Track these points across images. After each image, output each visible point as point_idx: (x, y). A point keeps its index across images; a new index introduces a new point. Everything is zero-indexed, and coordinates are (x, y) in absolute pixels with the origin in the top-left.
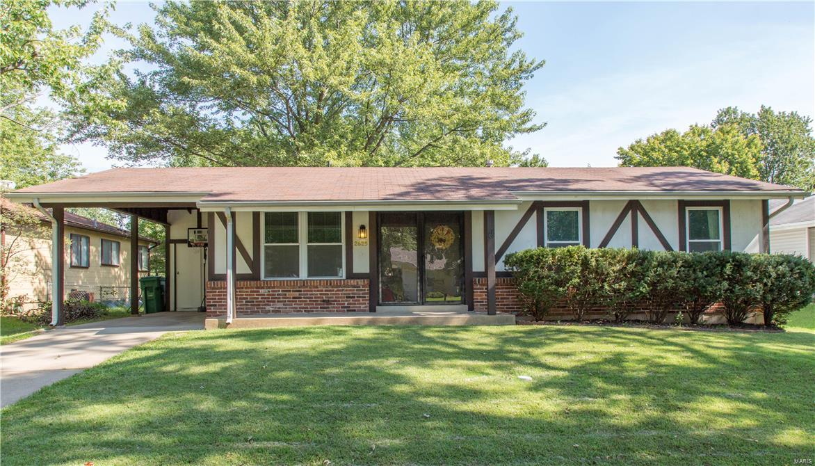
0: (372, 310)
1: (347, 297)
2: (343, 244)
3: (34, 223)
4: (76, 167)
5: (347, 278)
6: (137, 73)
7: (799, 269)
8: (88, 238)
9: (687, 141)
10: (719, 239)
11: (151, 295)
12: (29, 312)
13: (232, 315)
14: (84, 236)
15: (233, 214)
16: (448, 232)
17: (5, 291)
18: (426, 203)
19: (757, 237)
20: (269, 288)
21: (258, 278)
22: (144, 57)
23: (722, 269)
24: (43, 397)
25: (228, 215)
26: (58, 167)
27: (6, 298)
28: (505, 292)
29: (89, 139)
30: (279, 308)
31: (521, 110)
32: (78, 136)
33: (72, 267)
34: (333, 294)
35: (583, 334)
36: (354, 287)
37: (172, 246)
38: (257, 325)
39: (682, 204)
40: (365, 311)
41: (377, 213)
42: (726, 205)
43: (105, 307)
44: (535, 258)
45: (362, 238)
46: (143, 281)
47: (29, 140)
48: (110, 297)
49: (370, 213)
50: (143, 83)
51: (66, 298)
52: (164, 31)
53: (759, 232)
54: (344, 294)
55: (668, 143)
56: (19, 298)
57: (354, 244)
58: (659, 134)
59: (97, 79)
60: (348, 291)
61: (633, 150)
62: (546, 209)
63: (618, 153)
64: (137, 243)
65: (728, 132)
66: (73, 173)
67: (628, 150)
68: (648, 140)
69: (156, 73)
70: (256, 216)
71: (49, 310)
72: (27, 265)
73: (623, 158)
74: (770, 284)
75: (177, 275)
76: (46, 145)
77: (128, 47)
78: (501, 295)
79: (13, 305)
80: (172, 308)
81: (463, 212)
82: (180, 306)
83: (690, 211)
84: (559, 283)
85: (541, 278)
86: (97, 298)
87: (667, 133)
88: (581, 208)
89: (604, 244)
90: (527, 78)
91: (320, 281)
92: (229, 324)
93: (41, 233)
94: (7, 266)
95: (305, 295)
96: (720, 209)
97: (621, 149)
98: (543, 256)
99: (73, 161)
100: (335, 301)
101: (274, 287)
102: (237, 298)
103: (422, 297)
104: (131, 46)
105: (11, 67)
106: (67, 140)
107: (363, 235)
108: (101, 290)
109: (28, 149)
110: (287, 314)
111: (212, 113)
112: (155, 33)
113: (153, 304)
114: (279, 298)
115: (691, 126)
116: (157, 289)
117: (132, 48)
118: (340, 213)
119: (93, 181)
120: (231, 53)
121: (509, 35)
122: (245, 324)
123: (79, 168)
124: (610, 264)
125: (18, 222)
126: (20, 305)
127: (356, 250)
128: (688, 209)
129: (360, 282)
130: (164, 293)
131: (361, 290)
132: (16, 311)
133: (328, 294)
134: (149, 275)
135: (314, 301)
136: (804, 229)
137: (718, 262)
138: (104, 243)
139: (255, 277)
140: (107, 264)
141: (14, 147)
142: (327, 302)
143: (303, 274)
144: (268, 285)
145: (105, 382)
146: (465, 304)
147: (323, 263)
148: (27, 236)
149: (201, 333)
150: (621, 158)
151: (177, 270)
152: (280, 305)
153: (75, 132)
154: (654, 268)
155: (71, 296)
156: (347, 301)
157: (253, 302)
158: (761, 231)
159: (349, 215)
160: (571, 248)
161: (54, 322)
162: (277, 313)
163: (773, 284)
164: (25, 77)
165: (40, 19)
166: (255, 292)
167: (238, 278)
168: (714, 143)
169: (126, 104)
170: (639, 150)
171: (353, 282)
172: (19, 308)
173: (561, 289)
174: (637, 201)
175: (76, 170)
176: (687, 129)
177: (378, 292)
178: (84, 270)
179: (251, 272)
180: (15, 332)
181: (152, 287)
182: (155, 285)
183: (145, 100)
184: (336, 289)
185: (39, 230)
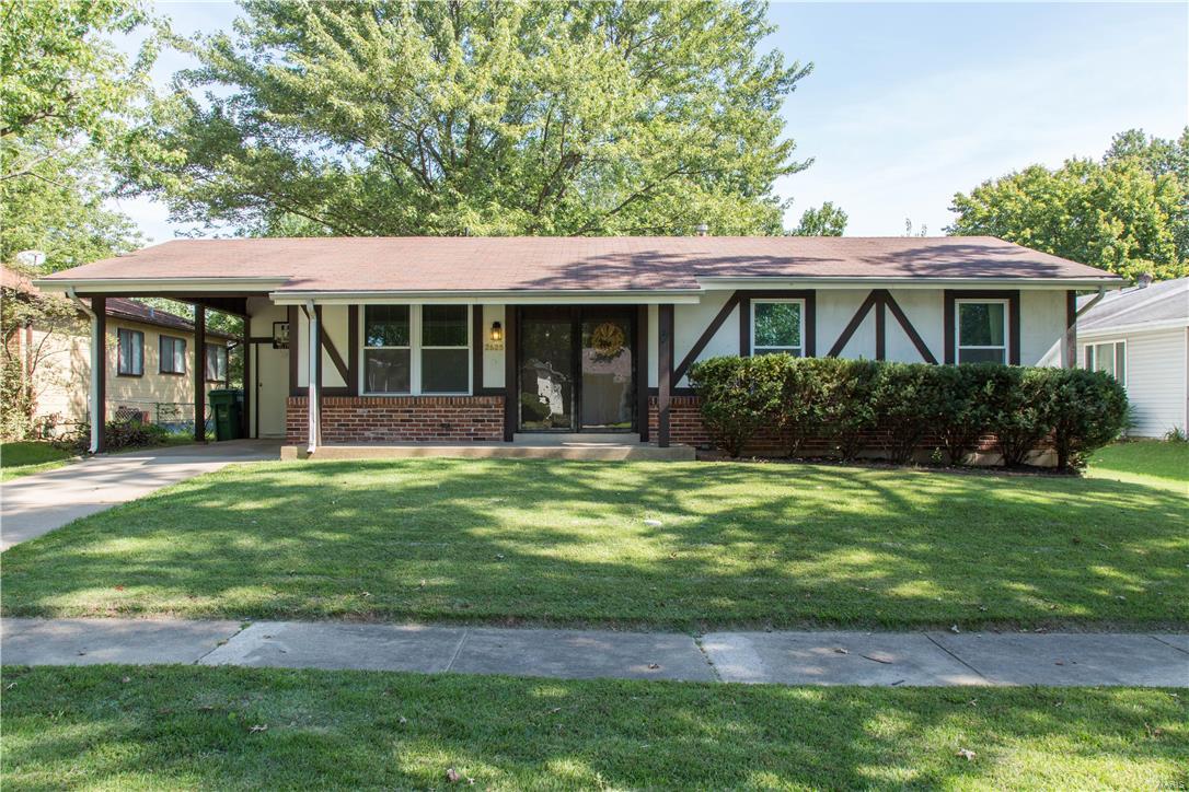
0: (508, 439)
1: (474, 421)
2: (470, 347)
3: (69, 315)
4: (129, 230)
5: (475, 394)
6: (209, 96)
7: (1091, 389)
8: (142, 335)
9: (1061, 184)
10: (1003, 344)
11: (224, 415)
12: (63, 435)
13: (315, 442)
14: (137, 332)
15: (318, 309)
16: (615, 333)
17: (33, 407)
18: (572, 294)
19: (1059, 342)
20: (367, 407)
21: (356, 394)
22: (217, 77)
23: (981, 388)
24: (77, 528)
25: (310, 309)
26: (104, 229)
27: (33, 418)
28: (692, 416)
29: (144, 192)
30: (382, 434)
31: (779, 141)
32: (130, 188)
33: (120, 375)
34: (455, 416)
35: (767, 473)
36: (484, 406)
37: (253, 346)
38: (347, 455)
39: (950, 296)
40: (498, 439)
41: (517, 307)
42: (1014, 297)
43: (164, 431)
44: (721, 369)
45: (495, 340)
46: (213, 394)
47: (63, 194)
48: (170, 419)
49: (507, 306)
50: (218, 111)
51: (110, 417)
52: (246, 40)
53: (1061, 336)
54: (471, 416)
55: (1032, 187)
56: (51, 417)
57: (484, 348)
58: (1019, 171)
59: (148, 124)
60: (476, 412)
61: (977, 197)
62: (754, 302)
63: (954, 201)
64: (203, 339)
65: (1124, 171)
66: (125, 238)
67: (969, 198)
68: (999, 183)
69: (236, 99)
70: (353, 310)
71: (88, 433)
72: (60, 372)
73: (963, 210)
74: (1047, 410)
75: (260, 388)
76: (87, 200)
77: (195, 65)
78: (687, 421)
79: (43, 427)
80: (252, 433)
81: (636, 306)
82: (264, 431)
83: (962, 306)
84: (753, 405)
85: (728, 397)
86: (152, 418)
87: (1029, 172)
88: (804, 300)
89: (836, 350)
90: (786, 91)
91: (438, 397)
92: (310, 453)
93: (79, 328)
94: (35, 373)
95: (417, 416)
96: (1006, 302)
97: (958, 195)
98: (732, 368)
99: (125, 221)
100: (459, 425)
101: (376, 406)
102: (322, 421)
103: (576, 422)
104: (200, 63)
105: (41, 114)
106: (116, 194)
107: (496, 335)
108: (158, 408)
109: (63, 206)
110: (393, 442)
111: (321, 148)
112: (234, 44)
113: (227, 429)
114: (383, 421)
115: (1067, 161)
116: (232, 407)
117: (202, 67)
118: (465, 307)
119: (144, 260)
120: (332, 75)
121: (754, 29)
122: (333, 455)
123: (133, 231)
124: (825, 380)
125: (48, 314)
126: (52, 427)
127: (487, 356)
128: (958, 302)
129: (492, 400)
130: (242, 413)
131: (493, 411)
132: (47, 435)
133: (447, 416)
134: (227, 386)
135: (429, 425)
136: (1181, 330)
137: (974, 379)
138: (164, 341)
139: (350, 391)
140: (167, 370)
141: (43, 204)
142: (447, 427)
143: (416, 387)
144: (366, 403)
145: (146, 514)
146: (637, 432)
147: (443, 374)
148: (61, 332)
149: (274, 464)
150: (959, 210)
151: (260, 381)
152: (385, 430)
153: (125, 183)
154: (883, 386)
155: (117, 414)
156: (473, 426)
157: (348, 425)
158: (1065, 335)
159: (478, 309)
160: (771, 356)
161: (93, 448)
162: (379, 440)
163: (1052, 410)
164: (58, 126)
165: (76, 53)
166: (350, 411)
167: (323, 393)
168: (1102, 190)
169: (186, 156)
170: (987, 198)
171: (481, 400)
172: (50, 431)
173: (755, 412)
174: (886, 291)
175: (128, 234)
176: (1061, 166)
177: (517, 415)
178: (135, 381)
179: (346, 385)
180: (45, 462)
181: (225, 405)
182: (230, 401)
183: (218, 139)
184: (458, 410)
185: (76, 324)
